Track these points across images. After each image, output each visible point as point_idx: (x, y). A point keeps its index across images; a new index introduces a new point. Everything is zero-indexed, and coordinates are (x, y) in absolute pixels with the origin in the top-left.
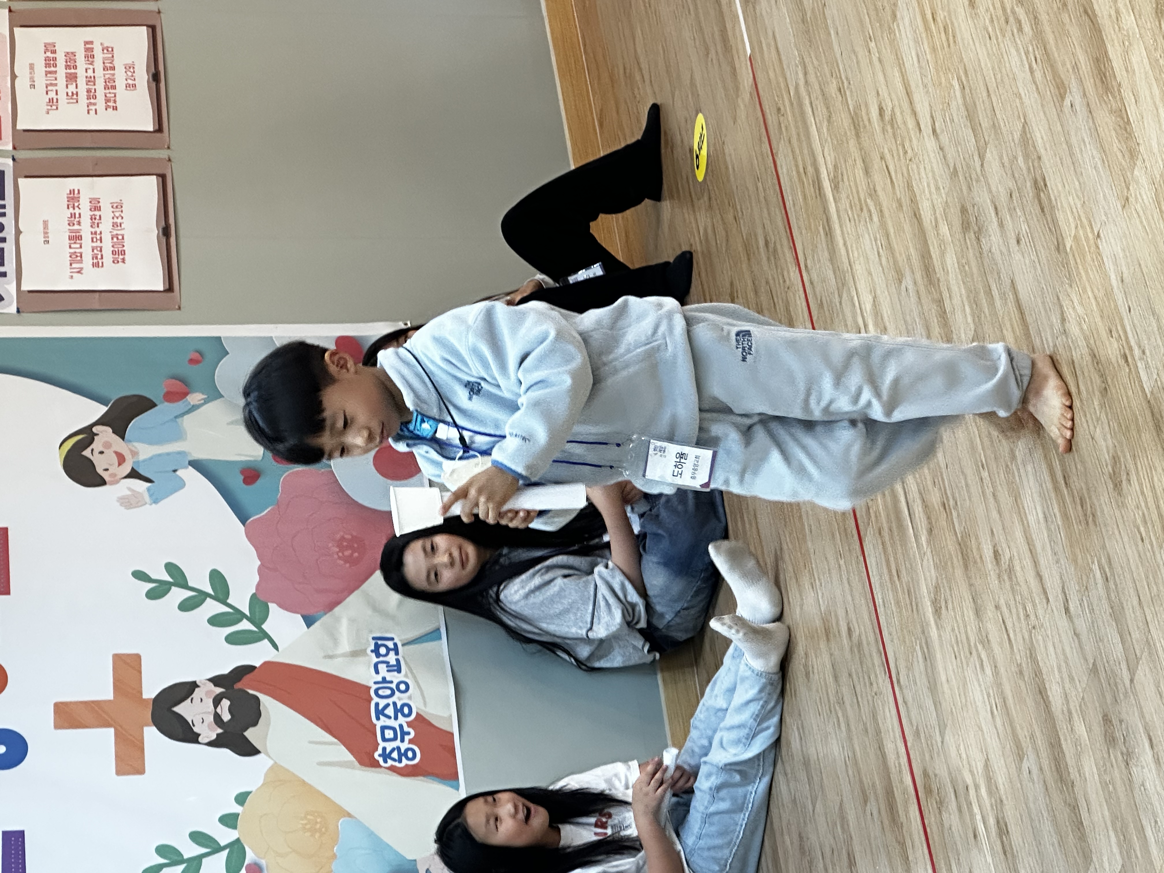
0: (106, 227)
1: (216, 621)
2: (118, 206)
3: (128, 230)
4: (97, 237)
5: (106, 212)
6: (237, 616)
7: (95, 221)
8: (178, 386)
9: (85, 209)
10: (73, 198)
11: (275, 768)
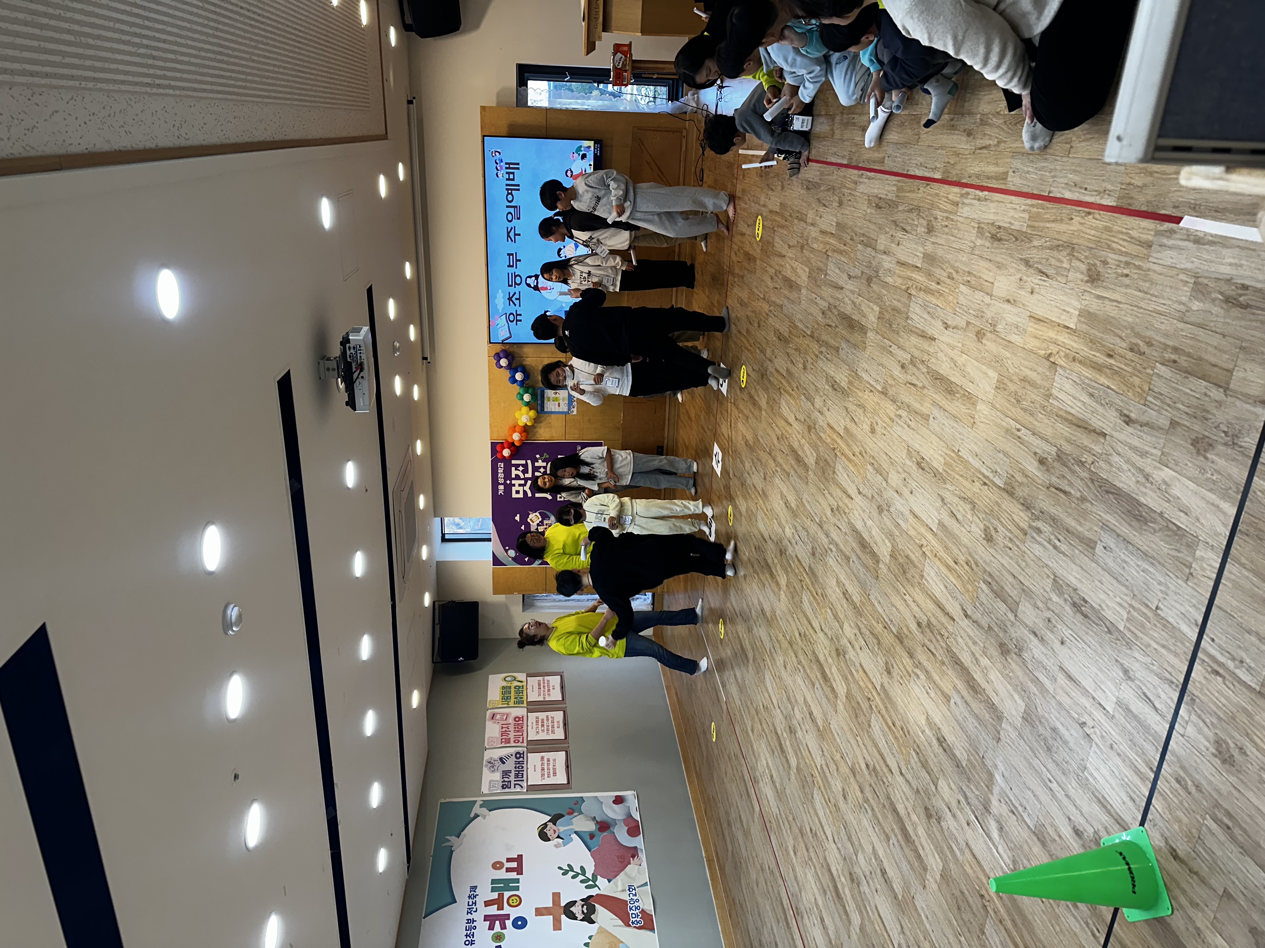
0: (551, 766)
1: (582, 881)
2: (554, 760)
3: (557, 767)
4: (548, 769)
5: (551, 762)
6: (589, 880)
7: (548, 765)
8: (570, 811)
9: (545, 761)
10: (542, 758)
11: (600, 927)
